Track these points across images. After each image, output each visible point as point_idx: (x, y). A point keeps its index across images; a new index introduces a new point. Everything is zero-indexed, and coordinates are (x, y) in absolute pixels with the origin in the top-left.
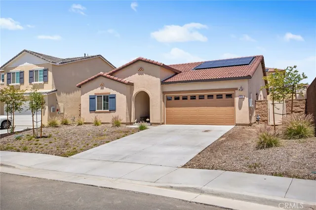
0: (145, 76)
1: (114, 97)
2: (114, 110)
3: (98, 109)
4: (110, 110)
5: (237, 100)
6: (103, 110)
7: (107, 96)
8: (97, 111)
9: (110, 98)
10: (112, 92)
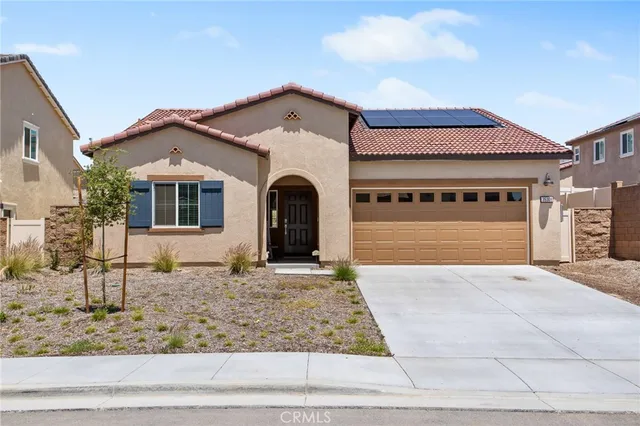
0: (304, 136)
1: (216, 189)
2: (218, 226)
3: (157, 224)
4: (203, 227)
5: (536, 204)
6: (177, 226)
7: (194, 187)
8: (154, 227)
9: (204, 191)
10: (211, 174)
